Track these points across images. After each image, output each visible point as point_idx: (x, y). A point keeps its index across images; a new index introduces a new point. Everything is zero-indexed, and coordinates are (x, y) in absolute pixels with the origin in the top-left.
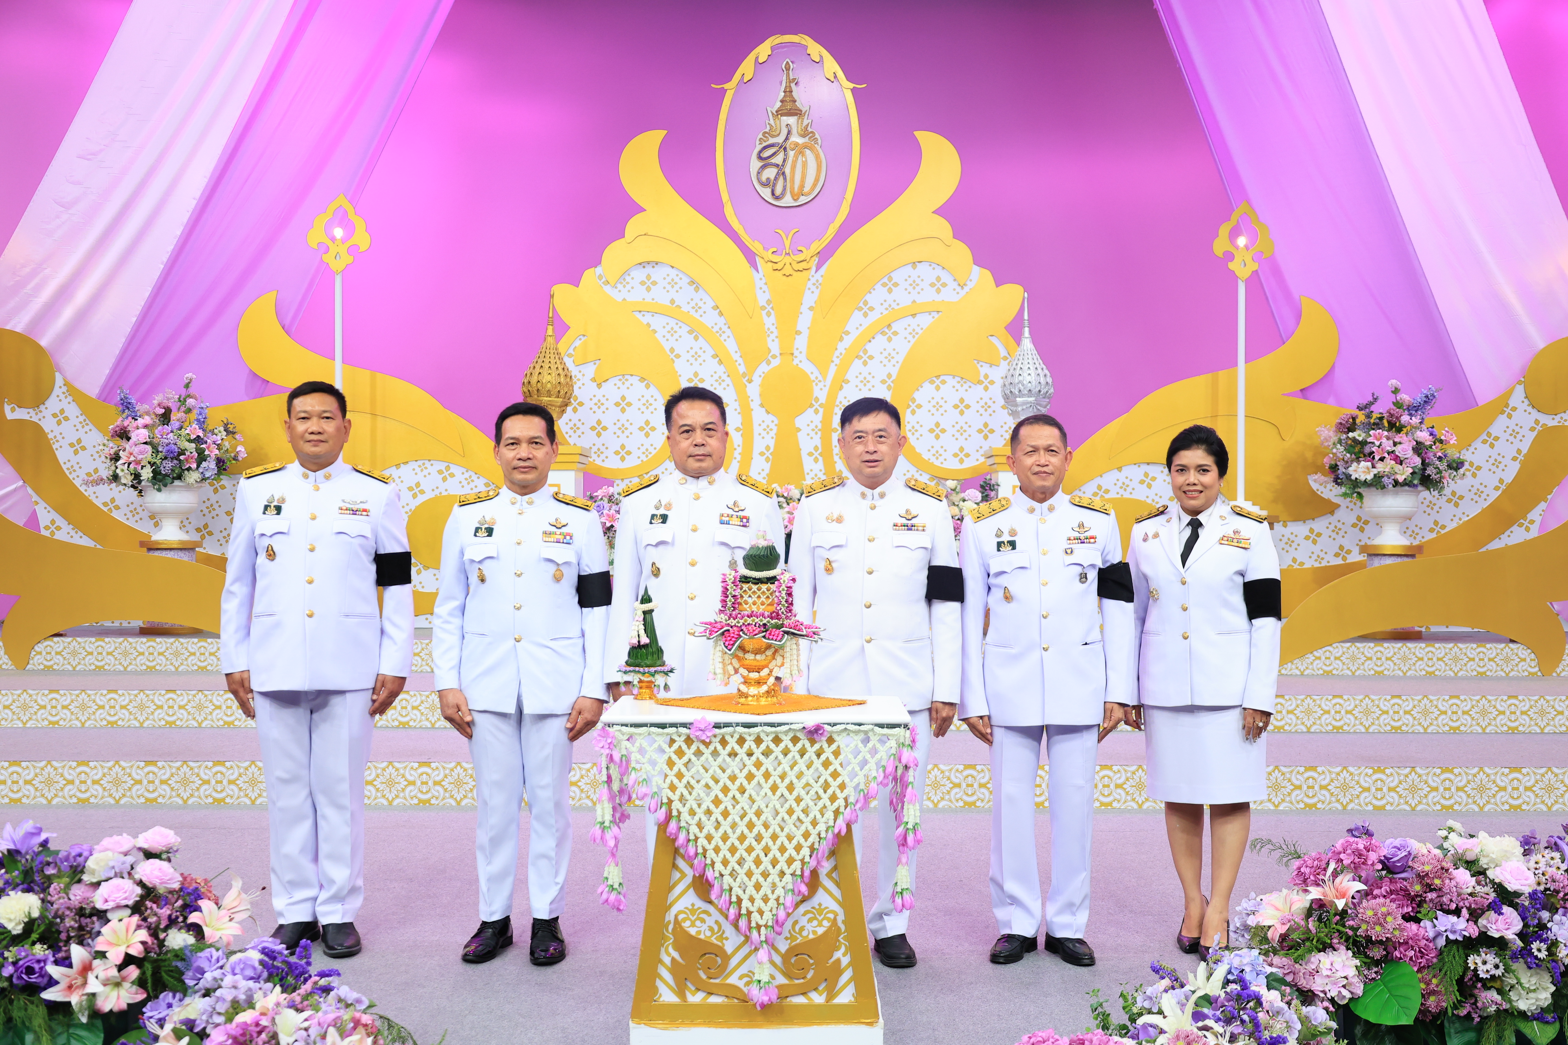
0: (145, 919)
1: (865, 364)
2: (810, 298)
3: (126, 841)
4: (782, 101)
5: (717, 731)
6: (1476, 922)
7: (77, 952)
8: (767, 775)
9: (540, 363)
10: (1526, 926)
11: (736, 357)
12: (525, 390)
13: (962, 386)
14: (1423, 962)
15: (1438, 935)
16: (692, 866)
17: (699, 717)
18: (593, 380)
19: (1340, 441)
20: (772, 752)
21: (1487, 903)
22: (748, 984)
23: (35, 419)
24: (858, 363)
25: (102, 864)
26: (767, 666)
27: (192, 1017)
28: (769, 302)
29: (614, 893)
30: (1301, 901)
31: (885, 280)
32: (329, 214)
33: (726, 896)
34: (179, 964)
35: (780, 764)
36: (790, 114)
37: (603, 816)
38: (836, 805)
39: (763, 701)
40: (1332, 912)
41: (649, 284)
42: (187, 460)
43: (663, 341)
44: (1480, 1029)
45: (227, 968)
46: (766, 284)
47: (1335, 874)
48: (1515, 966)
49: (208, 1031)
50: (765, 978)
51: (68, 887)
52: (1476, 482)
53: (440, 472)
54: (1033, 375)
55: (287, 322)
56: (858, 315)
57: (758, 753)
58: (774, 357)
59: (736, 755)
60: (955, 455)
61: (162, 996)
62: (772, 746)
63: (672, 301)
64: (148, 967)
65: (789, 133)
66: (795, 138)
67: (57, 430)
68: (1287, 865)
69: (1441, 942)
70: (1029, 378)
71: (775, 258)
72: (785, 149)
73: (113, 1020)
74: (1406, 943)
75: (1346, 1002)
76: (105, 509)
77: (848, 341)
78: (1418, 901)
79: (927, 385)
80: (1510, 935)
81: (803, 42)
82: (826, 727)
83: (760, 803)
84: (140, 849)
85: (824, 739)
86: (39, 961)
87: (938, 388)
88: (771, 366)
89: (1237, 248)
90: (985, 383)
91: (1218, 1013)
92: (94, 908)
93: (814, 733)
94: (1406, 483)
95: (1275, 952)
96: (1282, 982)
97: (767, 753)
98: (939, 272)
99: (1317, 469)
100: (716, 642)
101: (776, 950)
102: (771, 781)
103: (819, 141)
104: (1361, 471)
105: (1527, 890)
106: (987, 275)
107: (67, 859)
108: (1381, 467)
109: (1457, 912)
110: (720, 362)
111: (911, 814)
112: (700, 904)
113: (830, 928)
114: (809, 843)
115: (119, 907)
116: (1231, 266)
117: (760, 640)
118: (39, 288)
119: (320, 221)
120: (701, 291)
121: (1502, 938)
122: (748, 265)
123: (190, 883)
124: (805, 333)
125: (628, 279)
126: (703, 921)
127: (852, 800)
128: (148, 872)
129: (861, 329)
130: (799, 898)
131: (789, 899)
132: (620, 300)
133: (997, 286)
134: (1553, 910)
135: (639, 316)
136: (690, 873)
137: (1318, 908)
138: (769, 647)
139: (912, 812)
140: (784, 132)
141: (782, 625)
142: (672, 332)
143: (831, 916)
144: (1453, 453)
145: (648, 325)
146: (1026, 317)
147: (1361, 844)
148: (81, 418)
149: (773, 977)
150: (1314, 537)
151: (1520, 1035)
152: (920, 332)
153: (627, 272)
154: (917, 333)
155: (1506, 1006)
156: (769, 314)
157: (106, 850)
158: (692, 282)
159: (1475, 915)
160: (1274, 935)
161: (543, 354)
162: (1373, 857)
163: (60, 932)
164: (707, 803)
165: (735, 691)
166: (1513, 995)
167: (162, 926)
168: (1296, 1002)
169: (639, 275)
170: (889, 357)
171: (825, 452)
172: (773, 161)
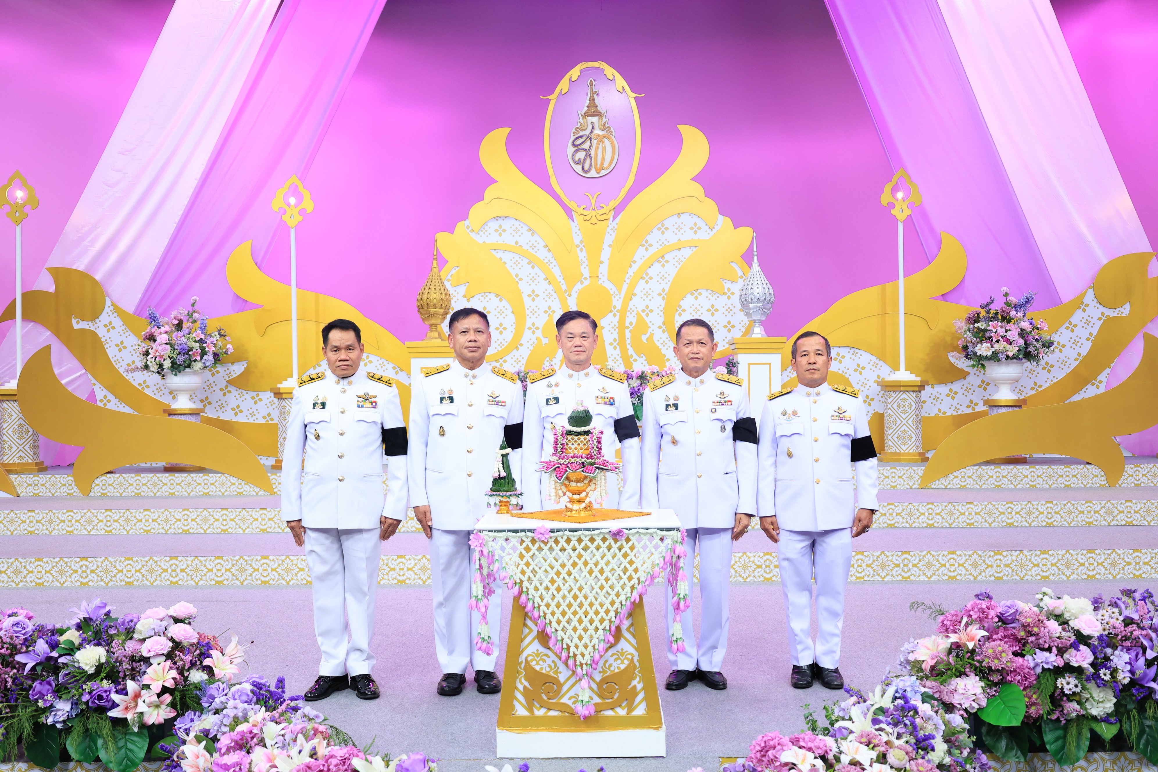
0: (175, 663)
1: (647, 282)
2: (609, 239)
3: (162, 612)
4: (588, 107)
5: (552, 534)
6: (1062, 656)
7: (131, 686)
8: (586, 563)
9: (428, 286)
10: (1096, 658)
11: (560, 279)
12: (419, 304)
13: (712, 296)
14: (1027, 683)
15: (1037, 665)
16: (536, 625)
17: (540, 526)
18: (464, 296)
19: (969, 330)
20: (589, 548)
21: (1069, 643)
22: (574, 703)
23: (92, 328)
24: (642, 282)
25: (146, 627)
26: (585, 491)
27: (207, 728)
28: (581, 242)
29: (485, 643)
30: (944, 643)
31: (660, 226)
32: (286, 188)
33: (559, 644)
34: (198, 693)
35: (594, 556)
36: (593, 115)
37: (477, 592)
38: (632, 583)
39: (583, 514)
40: (965, 650)
41: (501, 231)
42: (194, 354)
43: (511, 270)
44: (1066, 728)
45: (230, 695)
46: (579, 230)
47: (967, 625)
48: (1088, 686)
49: (218, 737)
50: (586, 699)
51: (124, 642)
52: (1062, 356)
54: (760, 288)
55: (259, 260)
56: (642, 250)
57: (579, 548)
58: (586, 279)
59: (565, 550)
61: (187, 714)
62: (589, 544)
63: (517, 243)
64: (177, 694)
65: (593, 128)
66: (597, 131)
67: (107, 335)
68: (934, 619)
69: (1039, 670)
70: (757, 291)
71: (585, 212)
72: (591, 139)
73: (155, 730)
74: (1015, 671)
75: (975, 711)
76: (140, 388)
77: (635, 267)
78: (1022, 643)
79: (689, 296)
80: (1085, 665)
81: (602, 67)
82: (625, 531)
83: (581, 582)
84: (171, 616)
85: (623, 539)
86: (106, 691)
87: (696, 298)
88: (584, 285)
89: (897, 200)
90: (727, 294)
91: (889, 719)
92: (141, 656)
93: (617, 535)
94: (1014, 357)
95: (927, 678)
96: (932, 698)
97: (585, 549)
98: (695, 219)
99: (954, 349)
100: (551, 475)
101: (594, 680)
102: (588, 568)
103: (614, 133)
104: (984, 349)
105: (1096, 634)
106: (728, 220)
107: (123, 623)
108: (997, 347)
109: (1049, 650)
110: (550, 283)
111: (683, 588)
112: (542, 649)
113: (629, 665)
114: (614, 608)
115: (157, 655)
116: (893, 212)
117: (581, 474)
118: (94, 241)
119: (280, 193)
120: (535, 235)
121: (1080, 667)
122: (567, 217)
123: (204, 639)
124: (607, 262)
125: (486, 228)
126: (544, 661)
127: (642, 579)
128: (176, 632)
129: (644, 259)
130: (609, 645)
131: (602, 646)
132: (481, 242)
133: (736, 227)
134: (1114, 647)
135: (494, 253)
136: (535, 629)
137: (956, 648)
138: (586, 477)
139: (682, 587)
140: (590, 127)
141: (595, 463)
142: (517, 263)
143: (630, 657)
144: (1046, 336)
145: (501, 259)
146: (755, 249)
147: (984, 605)
148: (123, 327)
149: (591, 698)
150: (952, 395)
151: (1093, 732)
152: (684, 260)
153: (486, 224)
154: (682, 261)
155: (1083, 712)
156: (581, 250)
157: (149, 617)
158: (530, 229)
159: (1061, 652)
160: (926, 667)
161: (430, 280)
162: (992, 613)
163: (119, 672)
164: (546, 582)
165: (564, 507)
166: (1088, 705)
167: (186, 668)
168: (941, 711)
169: (494, 225)
170: (663, 278)
171: (621, 343)
172: (583, 147)
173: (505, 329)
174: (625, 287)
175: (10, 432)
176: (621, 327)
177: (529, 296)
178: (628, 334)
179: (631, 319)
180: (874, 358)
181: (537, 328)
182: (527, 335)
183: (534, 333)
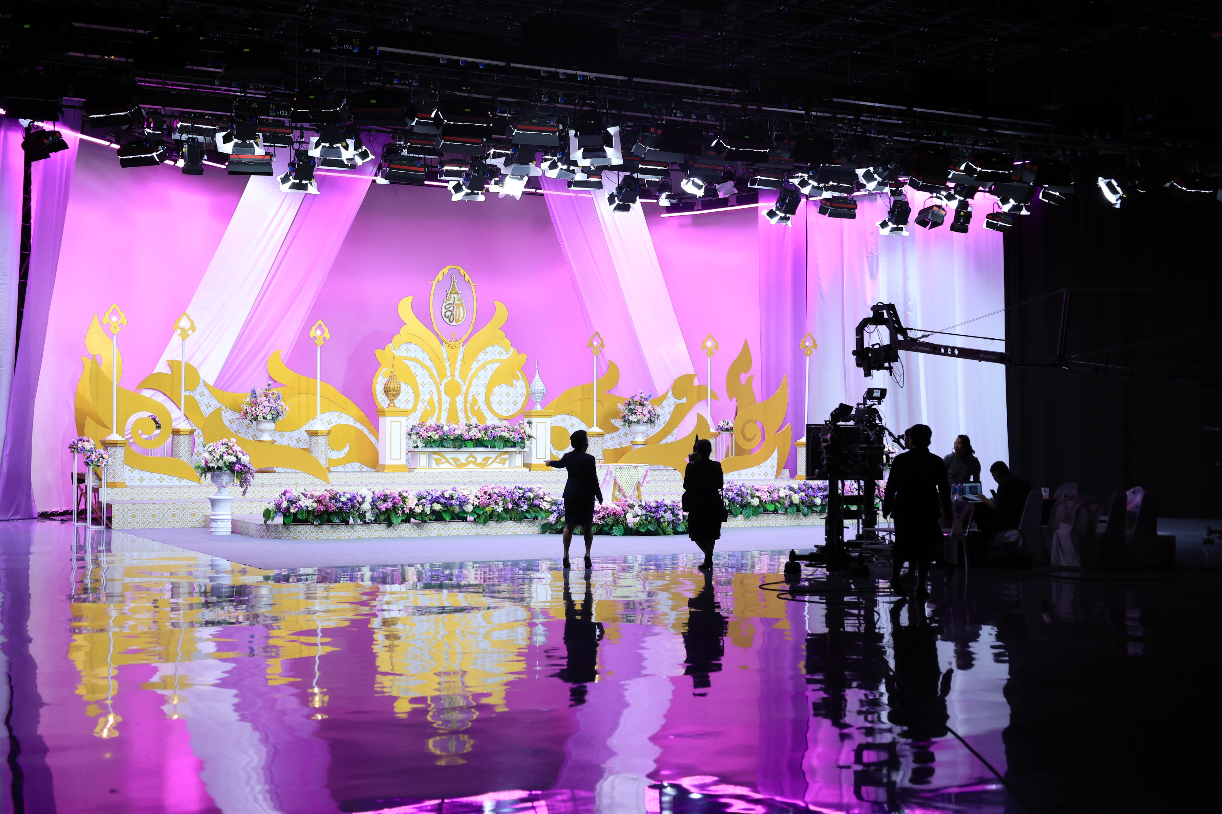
1: (477, 379)
2: (460, 357)
4: (452, 289)
11: (436, 376)
19: (626, 409)
23: (192, 395)
24: (475, 379)
28: (447, 358)
31: (484, 351)
32: (317, 326)
36: (455, 293)
41: (408, 350)
43: (412, 370)
46: (446, 351)
53: (338, 416)
55: (285, 361)
56: (475, 363)
58: (449, 377)
60: (506, 411)
63: (416, 357)
66: (456, 302)
67: (200, 399)
70: (539, 388)
71: (449, 343)
72: (454, 305)
77: (472, 372)
79: (497, 387)
81: (458, 268)
87: (500, 388)
88: (448, 380)
89: (594, 345)
90: (515, 387)
94: (646, 422)
98: (500, 348)
99: (619, 417)
103: (464, 303)
104: (633, 418)
106: (515, 350)
108: (639, 417)
110: (431, 378)
116: (592, 351)
119: (313, 328)
120: (425, 353)
122: (440, 345)
124: (459, 368)
125: (401, 348)
129: (476, 368)
132: (398, 355)
133: (519, 354)
135: (404, 361)
140: (453, 299)
142: (415, 367)
144: (656, 413)
145: (408, 364)
148: (210, 395)
150: (612, 439)
153: (401, 346)
154: (494, 369)
158: (422, 350)
169: (404, 347)
170: (485, 378)
171: (465, 410)
172: (450, 309)
173: (409, 401)
174: (467, 381)
175: (184, 451)
176: (465, 402)
177: (421, 384)
178: (468, 406)
179: (470, 398)
180: (579, 420)
181: (425, 401)
182: (420, 404)
183: (423, 403)
